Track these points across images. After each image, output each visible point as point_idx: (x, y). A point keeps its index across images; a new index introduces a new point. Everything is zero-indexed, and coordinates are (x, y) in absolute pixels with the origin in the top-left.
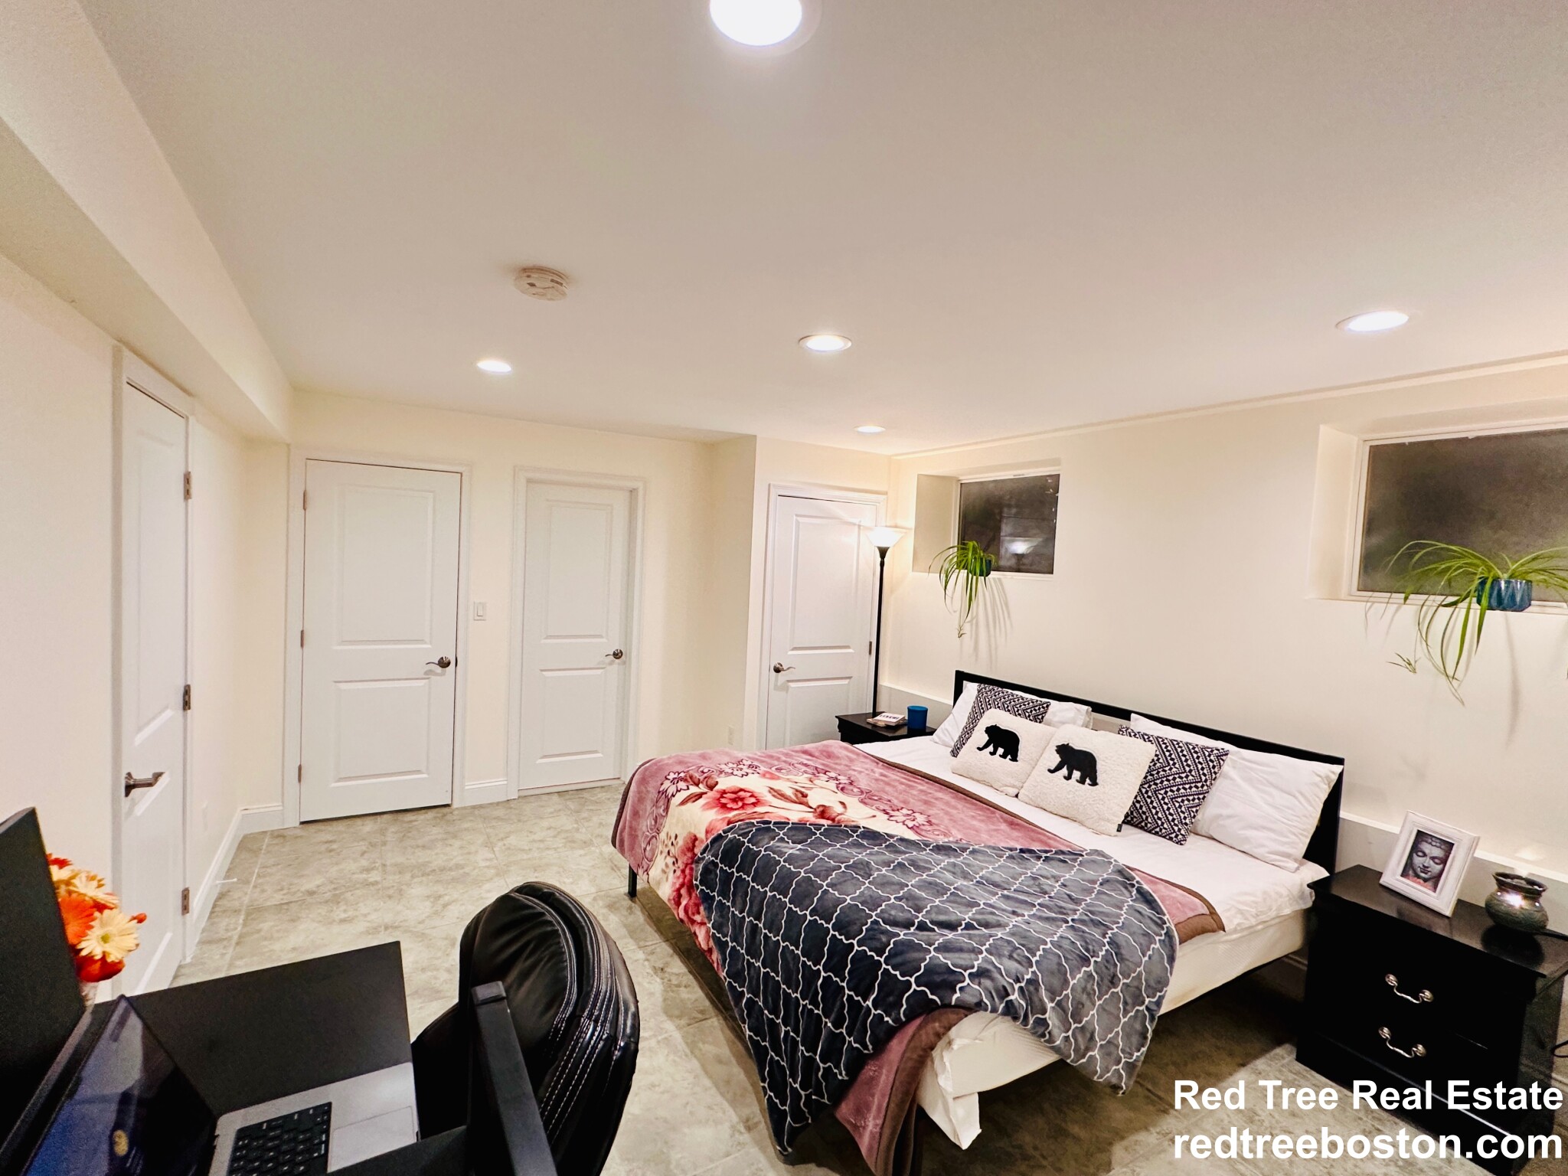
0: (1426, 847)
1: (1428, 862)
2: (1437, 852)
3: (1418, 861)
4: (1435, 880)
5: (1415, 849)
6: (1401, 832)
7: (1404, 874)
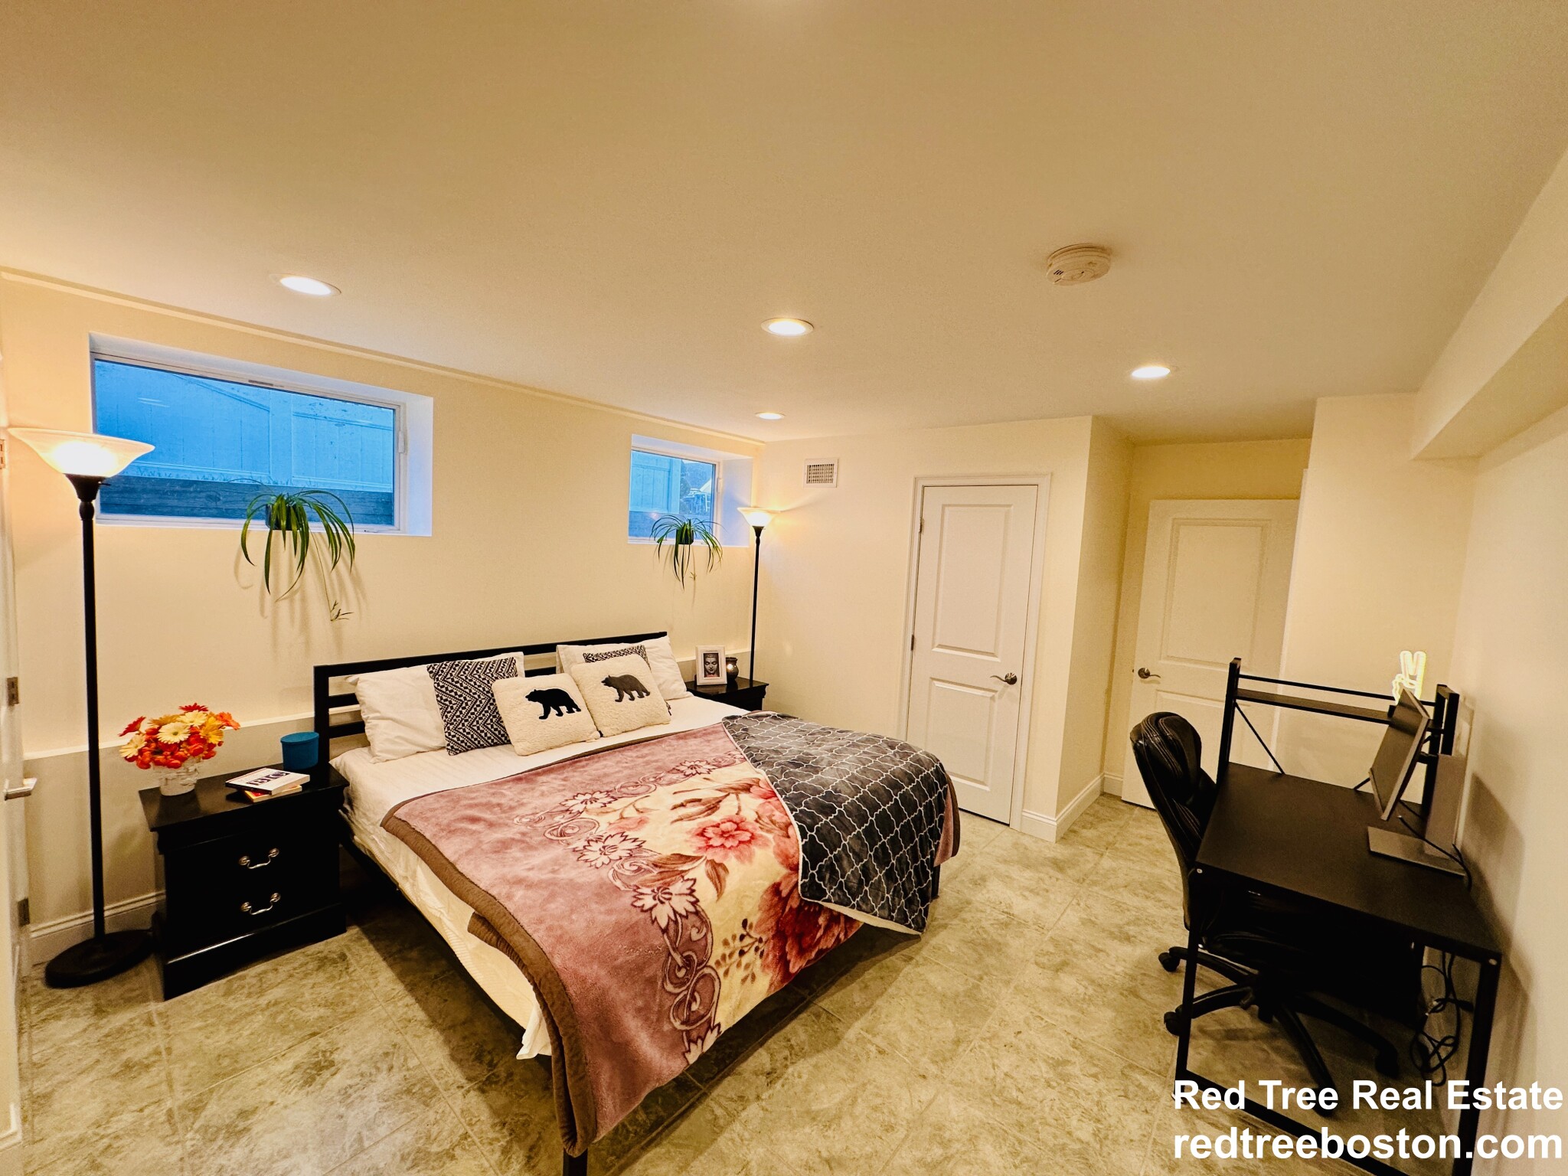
0: (708, 660)
1: (711, 665)
2: (713, 660)
3: (708, 667)
4: (717, 672)
5: (706, 663)
6: (697, 657)
7: (705, 676)
